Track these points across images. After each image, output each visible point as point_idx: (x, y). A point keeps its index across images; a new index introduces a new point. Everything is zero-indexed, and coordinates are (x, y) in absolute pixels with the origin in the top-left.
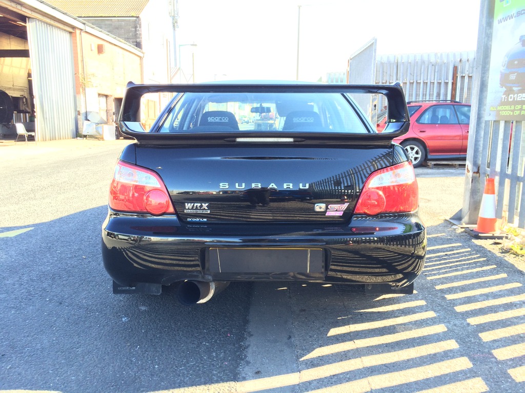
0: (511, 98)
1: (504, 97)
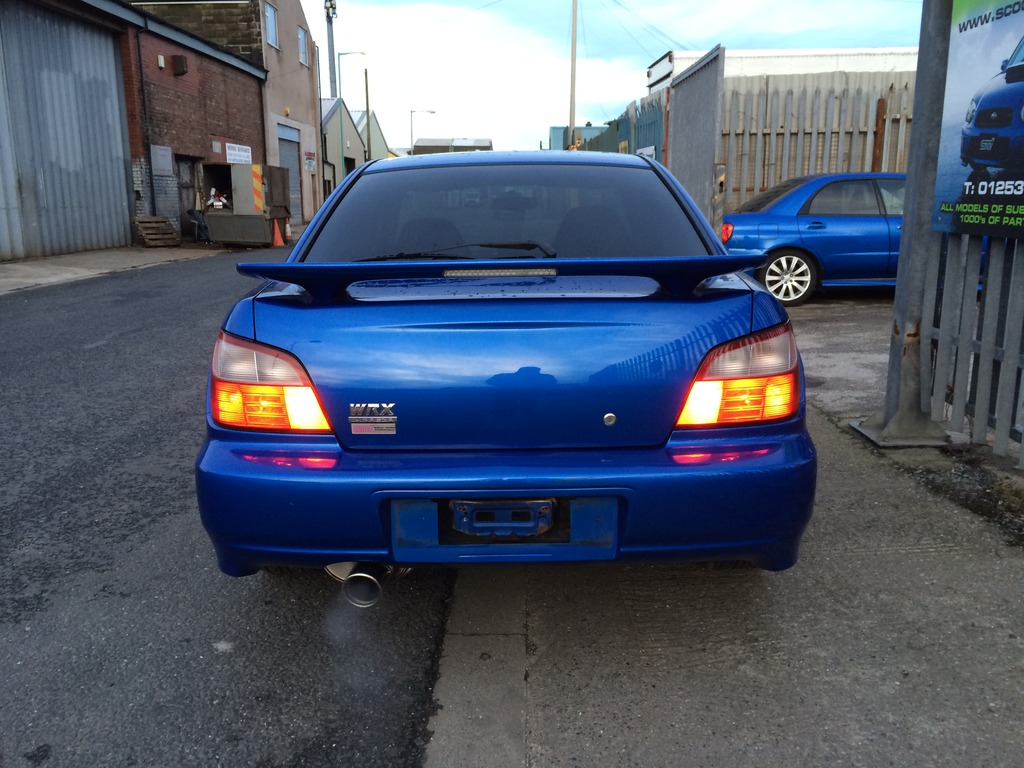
0: (983, 188)
1: (968, 184)
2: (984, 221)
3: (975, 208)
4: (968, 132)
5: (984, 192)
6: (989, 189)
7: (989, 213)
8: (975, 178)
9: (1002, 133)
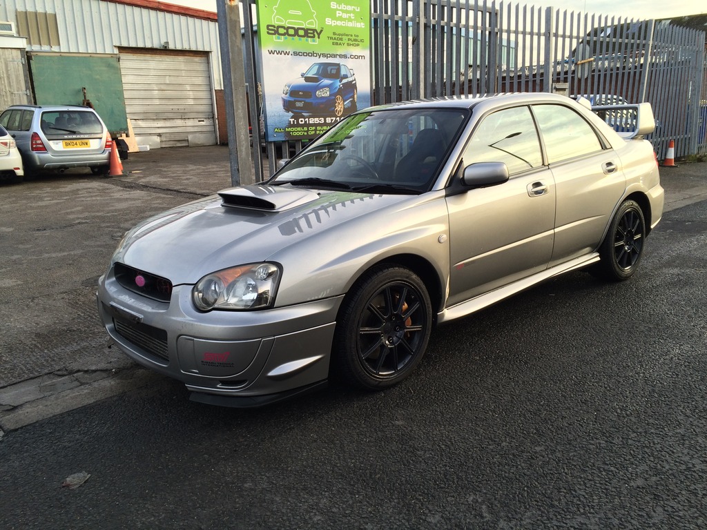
0: (302, 121)
1: (292, 120)
2: (306, 134)
3: (299, 129)
4: (286, 98)
5: (303, 123)
6: (306, 122)
7: (308, 130)
8: (296, 117)
9: (307, 100)
